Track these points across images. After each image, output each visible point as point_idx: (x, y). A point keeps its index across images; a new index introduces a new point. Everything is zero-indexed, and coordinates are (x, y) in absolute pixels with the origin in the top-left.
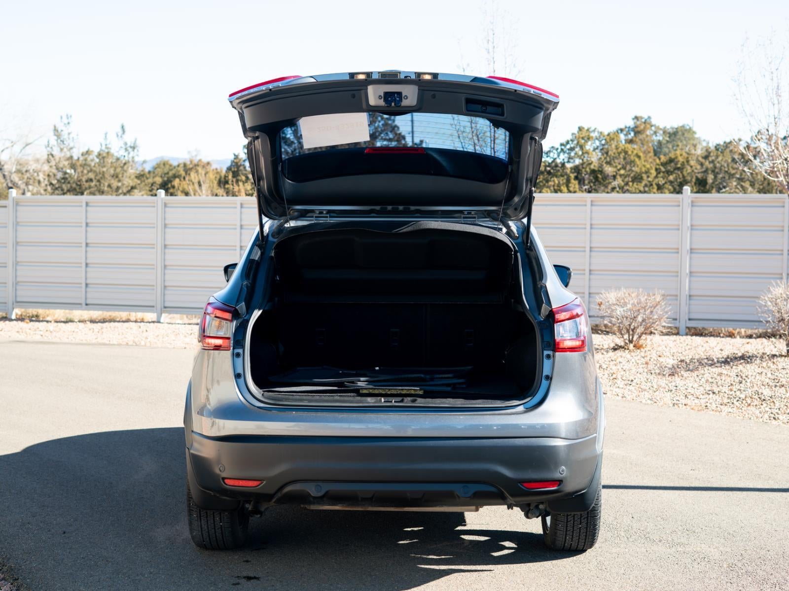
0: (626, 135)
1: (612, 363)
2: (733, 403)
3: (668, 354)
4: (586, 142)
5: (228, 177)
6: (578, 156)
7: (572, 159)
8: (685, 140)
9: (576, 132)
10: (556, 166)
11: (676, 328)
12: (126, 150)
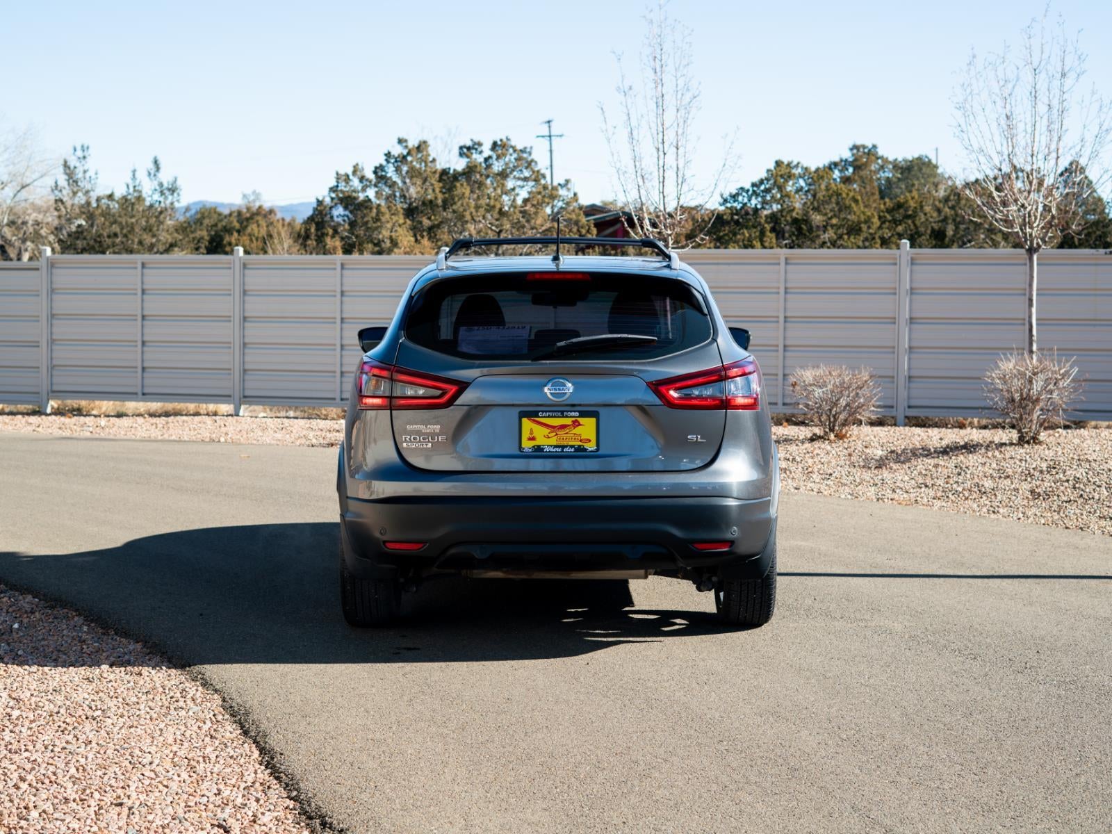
0: (841, 171)
1: (807, 455)
2: (947, 497)
3: (877, 445)
4: (787, 181)
5: (309, 229)
6: (776, 200)
7: (767, 204)
8: (923, 177)
9: (773, 168)
10: (747, 213)
11: (893, 417)
12: (162, 193)
